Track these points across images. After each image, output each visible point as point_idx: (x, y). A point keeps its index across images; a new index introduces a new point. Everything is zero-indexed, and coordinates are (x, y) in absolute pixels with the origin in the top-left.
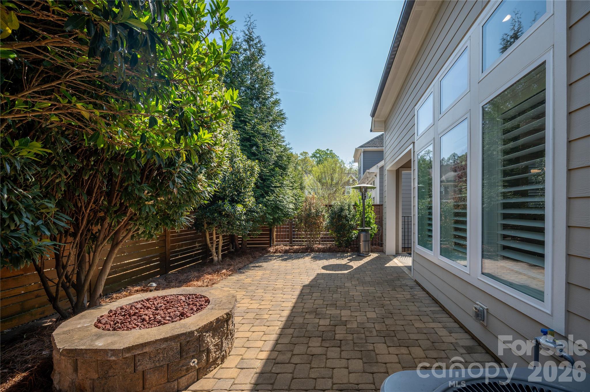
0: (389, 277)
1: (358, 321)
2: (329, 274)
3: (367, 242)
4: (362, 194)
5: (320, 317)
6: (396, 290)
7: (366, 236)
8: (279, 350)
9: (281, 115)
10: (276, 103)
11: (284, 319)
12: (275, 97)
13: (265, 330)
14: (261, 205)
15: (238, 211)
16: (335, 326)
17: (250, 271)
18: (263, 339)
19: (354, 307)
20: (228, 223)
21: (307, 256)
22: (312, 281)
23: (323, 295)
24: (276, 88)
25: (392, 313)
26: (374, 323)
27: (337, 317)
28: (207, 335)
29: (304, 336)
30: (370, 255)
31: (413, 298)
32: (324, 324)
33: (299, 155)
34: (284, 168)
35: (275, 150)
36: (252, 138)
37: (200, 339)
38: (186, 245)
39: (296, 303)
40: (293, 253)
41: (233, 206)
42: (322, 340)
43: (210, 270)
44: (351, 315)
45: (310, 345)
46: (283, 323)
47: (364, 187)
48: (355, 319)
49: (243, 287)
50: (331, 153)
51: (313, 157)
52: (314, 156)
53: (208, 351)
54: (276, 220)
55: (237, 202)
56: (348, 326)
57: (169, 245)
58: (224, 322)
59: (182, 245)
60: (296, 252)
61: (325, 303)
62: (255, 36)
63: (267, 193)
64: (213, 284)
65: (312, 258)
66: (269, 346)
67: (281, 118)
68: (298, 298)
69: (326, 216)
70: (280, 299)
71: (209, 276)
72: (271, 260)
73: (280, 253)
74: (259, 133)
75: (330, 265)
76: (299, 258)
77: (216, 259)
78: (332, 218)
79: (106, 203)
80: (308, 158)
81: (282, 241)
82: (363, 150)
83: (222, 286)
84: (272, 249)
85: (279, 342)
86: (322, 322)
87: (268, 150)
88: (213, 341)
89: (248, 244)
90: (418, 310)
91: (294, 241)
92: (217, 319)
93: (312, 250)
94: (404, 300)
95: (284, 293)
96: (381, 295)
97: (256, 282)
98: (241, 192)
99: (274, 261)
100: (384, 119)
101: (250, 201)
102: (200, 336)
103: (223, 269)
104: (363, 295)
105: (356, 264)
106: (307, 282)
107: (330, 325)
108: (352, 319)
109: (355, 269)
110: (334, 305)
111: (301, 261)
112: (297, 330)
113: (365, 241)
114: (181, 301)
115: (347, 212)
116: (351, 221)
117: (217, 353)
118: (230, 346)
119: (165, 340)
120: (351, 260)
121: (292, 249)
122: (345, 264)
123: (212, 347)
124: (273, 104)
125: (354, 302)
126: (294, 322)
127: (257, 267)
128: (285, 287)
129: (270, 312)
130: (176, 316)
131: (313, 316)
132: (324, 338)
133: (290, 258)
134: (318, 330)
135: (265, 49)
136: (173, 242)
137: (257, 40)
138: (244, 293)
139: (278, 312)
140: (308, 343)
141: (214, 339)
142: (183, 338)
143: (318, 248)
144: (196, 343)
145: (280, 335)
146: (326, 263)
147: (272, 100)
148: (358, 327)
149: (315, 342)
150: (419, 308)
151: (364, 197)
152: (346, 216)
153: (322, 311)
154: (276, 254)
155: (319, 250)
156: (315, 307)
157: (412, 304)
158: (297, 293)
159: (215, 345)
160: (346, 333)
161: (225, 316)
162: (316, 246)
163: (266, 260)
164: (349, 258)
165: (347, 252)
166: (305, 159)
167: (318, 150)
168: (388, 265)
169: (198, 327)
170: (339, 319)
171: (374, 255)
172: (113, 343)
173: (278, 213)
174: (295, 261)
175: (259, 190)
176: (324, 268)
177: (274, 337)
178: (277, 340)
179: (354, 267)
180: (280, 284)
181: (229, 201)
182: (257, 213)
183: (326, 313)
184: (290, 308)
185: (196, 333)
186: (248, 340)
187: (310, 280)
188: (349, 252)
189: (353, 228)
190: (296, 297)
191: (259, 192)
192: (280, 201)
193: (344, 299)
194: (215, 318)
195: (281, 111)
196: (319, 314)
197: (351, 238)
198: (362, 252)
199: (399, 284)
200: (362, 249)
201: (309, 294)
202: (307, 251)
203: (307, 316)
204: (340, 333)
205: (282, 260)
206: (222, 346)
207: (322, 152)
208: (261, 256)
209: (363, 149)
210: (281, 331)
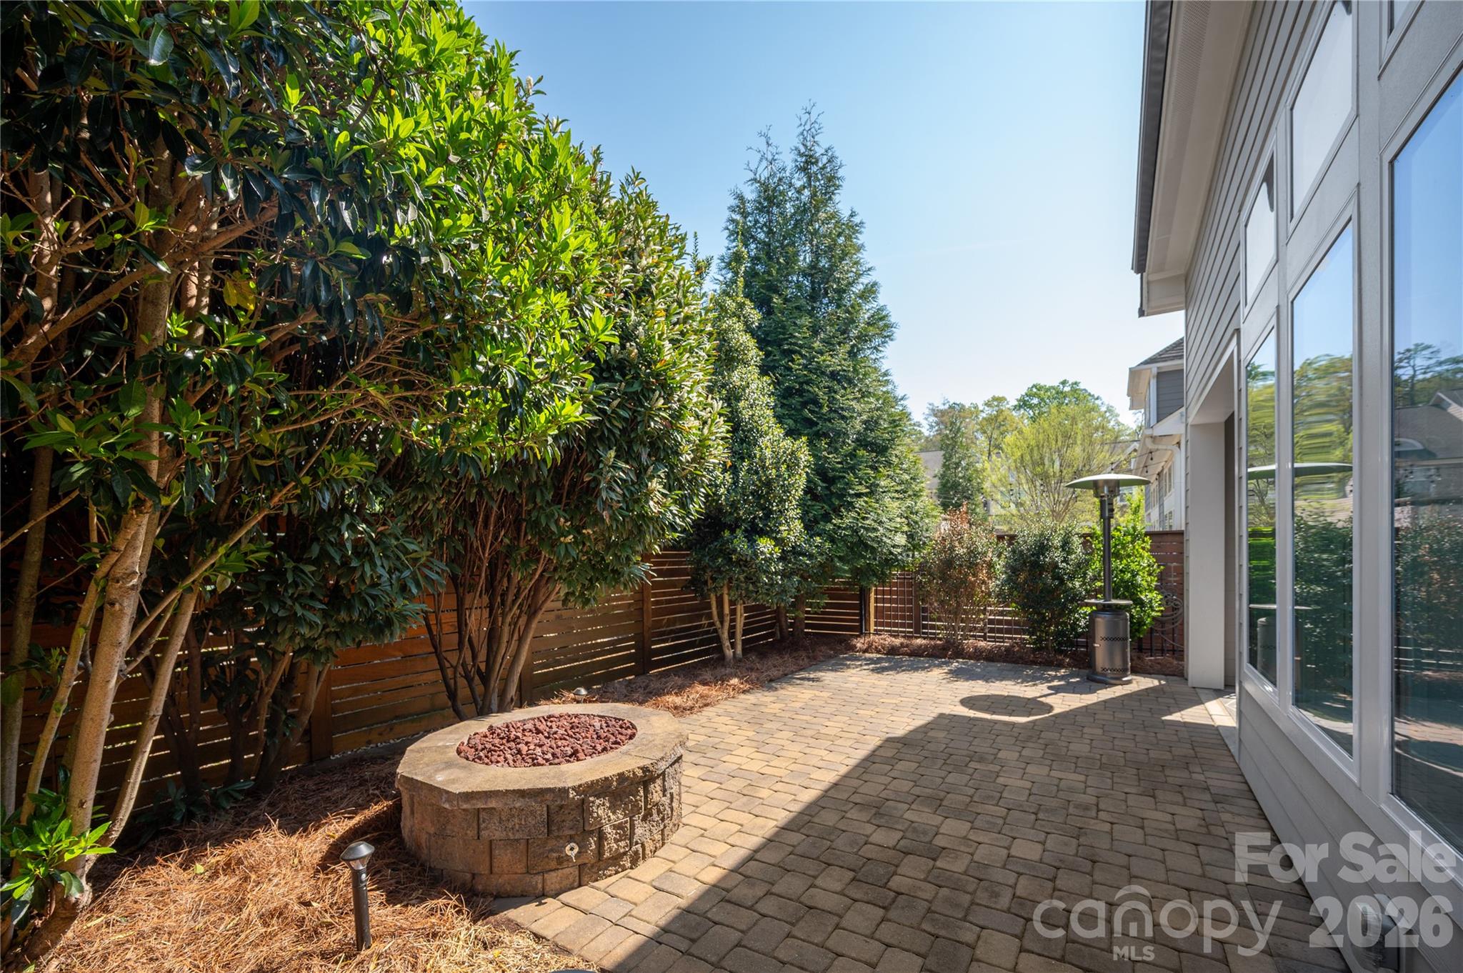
0: (1153, 754)
1: (976, 858)
2: (970, 719)
3: (1118, 645)
4: (1102, 503)
5: (882, 821)
6: (1154, 797)
7: (1113, 626)
8: (749, 873)
9: (882, 319)
10: (870, 292)
11: (797, 808)
12: (865, 280)
13: (744, 822)
14: (818, 539)
15: (762, 553)
16: (907, 854)
17: (790, 688)
18: (731, 840)
19: (988, 818)
20: (746, 578)
21: (939, 666)
22: (916, 731)
23: (921, 771)
24: (867, 258)
25: (1097, 858)
26: (1020, 874)
27: (925, 833)
28: (598, 802)
29: (817, 859)
30: (1129, 682)
31: (1204, 830)
32: (880, 842)
33: (981, 408)
34: (881, 449)
35: (857, 407)
36: (805, 387)
37: (583, 807)
38: (682, 620)
39: (845, 776)
40: (910, 655)
41: (752, 542)
42: (854, 879)
43: (707, 676)
44: (965, 838)
45: (819, 882)
46: (792, 815)
47: (1107, 482)
48: (971, 850)
49: (756, 720)
50: (1074, 390)
51: (1020, 407)
52: (1023, 404)
53: (601, 837)
54: (860, 574)
55: (762, 533)
56: (938, 864)
57: (649, 620)
58: (638, 783)
59: (674, 621)
60: (916, 653)
61: (917, 791)
62: (819, 151)
63: (837, 511)
64: (706, 705)
65: (951, 672)
66: (732, 858)
67: (881, 326)
68: (857, 766)
69: (1000, 565)
70: (815, 761)
71: (701, 689)
72: (848, 667)
73: (879, 652)
74: (823, 373)
75: (988, 696)
76: (916, 669)
77: (729, 653)
78: (1013, 570)
79: (507, 541)
80: (1005, 413)
81: (889, 625)
82: (1155, 371)
83: (721, 711)
84: (860, 643)
85: (758, 856)
86: (879, 837)
87: (842, 409)
88: (613, 817)
89: (808, 626)
90: (1199, 871)
91: (925, 627)
92: (621, 775)
93: (959, 653)
94: (1166, 831)
95: (832, 748)
96: (1094, 800)
97: (788, 715)
98: (771, 512)
99: (854, 671)
100: (1182, 271)
101: (793, 529)
102: (583, 801)
103: (736, 676)
104: (1034, 791)
105: (1063, 703)
106: (900, 732)
107: (894, 848)
108: (962, 848)
109: (1056, 716)
110: (937, 803)
111: (919, 676)
112: (811, 840)
113: (1111, 639)
114: (591, 729)
115: (1057, 555)
116: (1071, 579)
117: (622, 844)
118: (658, 837)
119: (522, 793)
120: (1057, 690)
121: (907, 646)
122: (1034, 700)
123: (608, 829)
124: (860, 298)
125: (997, 805)
126: (816, 820)
127: (809, 679)
128: (844, 734)
129: (779, 786)
130: (565, 755)
131: (865, 816)
132: (859, 876)
133: (896, 667)
134: (856, 853)
135: (840, 173)
136: (656, 613)
137: (825, 159)
138: (751, 734)
139: (793, 789)
140: (815, 877)
141: (614, 813)
142: (549, 797)
143: (976, 648)
144: (575, 814)
145: (770, 840)
146: (980, 688)
147: (858, 288)
148: (965, 873)
149: (833, 880)
150: (1208, 868)
151: (1106, 513)
152: (1056, 566)
153: (895, 808)
154: (867, 655)
155: (978, 655)
156: (883, 795)
157: (1189, 849)
158: (862, 753)
159: (615, 827)
160: (925, 880)
161: (640, 773)
162: (970, 644)
163: (839, 666)
164: (1056, 683)
165: (1060, 666)
166: (996, 417)
167: (1034, 386)
168: (1176, 717)
169: (577, 783)
170: (928, 839)
171: (1141, 683)
172: (453, 781)
173: (864, 557)
174: (904, 677)
175: (818, 506)
176: (967, 702)
177: (754, 841)
178: (756, 851)
179: (1056, 711)
180: (833, 727)
181: (746, 530)
182: (811, 557)
183: (901, 817)
184: (824, 786)
185: (572, 794)
186: (702, 836)
187: (911, 728)
188: (1063, 667)
189: (1076, 599)
190: (852, 762)
191: (818, 509)
192: (867, 529)
193: (971, 791)
194: (615, 772)
195: (881, 309)
196: (882, 815)
197: (1074, 626)
198: (1099, 669)
199: (1179, 782)
200: (1101, 659)
201: (888, 760)
202: (945, 652)
203: (854, 814)
204: (910, 874)
205: (873, 670)
206: (633, 833)
207: (1048, 390)
208: (830, 657)
209: (1154, 368)
210: (776, 834)
